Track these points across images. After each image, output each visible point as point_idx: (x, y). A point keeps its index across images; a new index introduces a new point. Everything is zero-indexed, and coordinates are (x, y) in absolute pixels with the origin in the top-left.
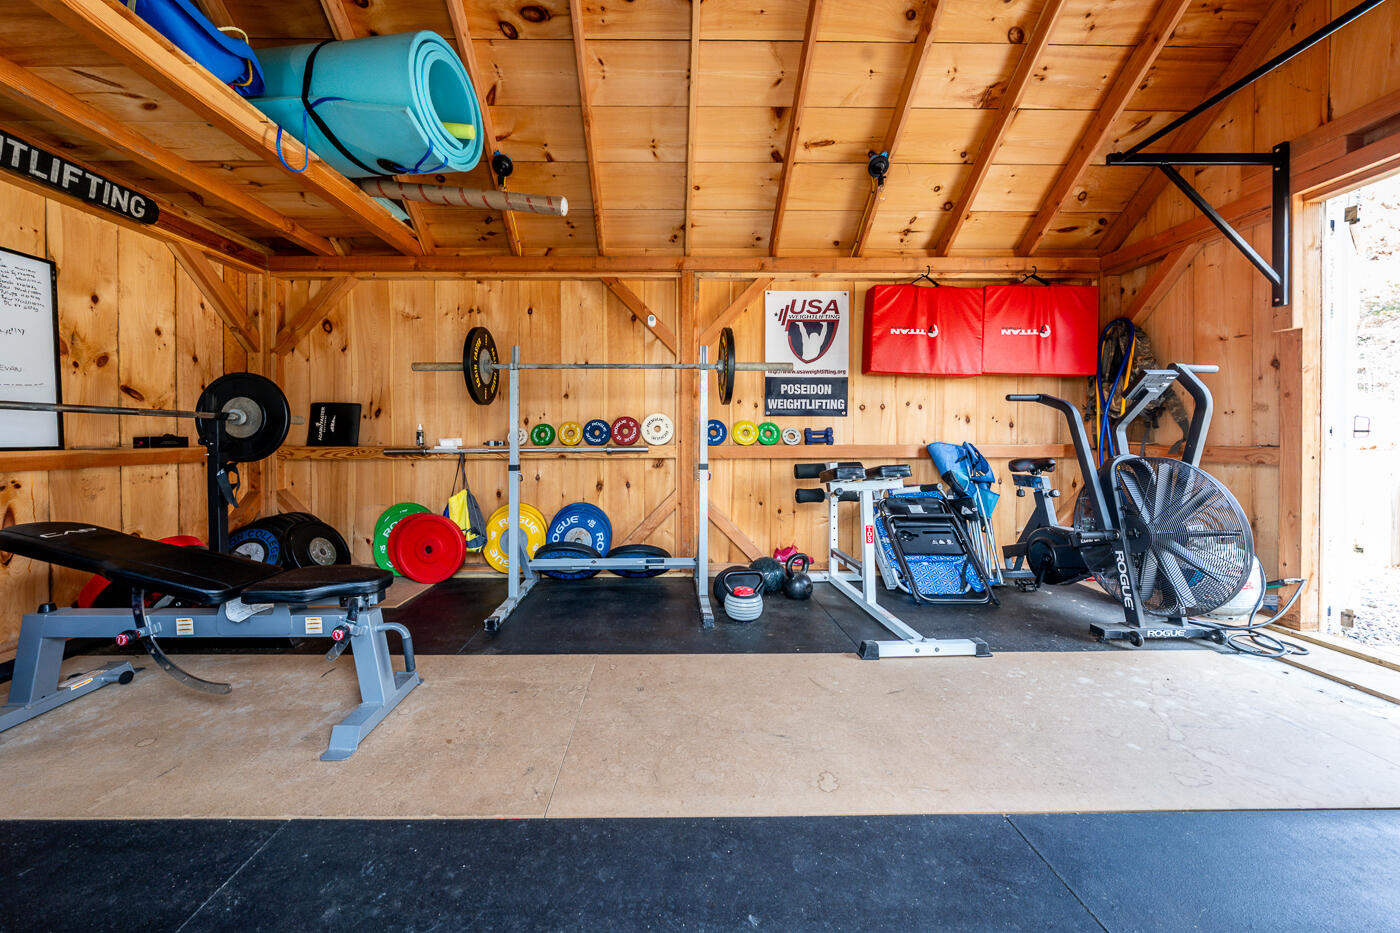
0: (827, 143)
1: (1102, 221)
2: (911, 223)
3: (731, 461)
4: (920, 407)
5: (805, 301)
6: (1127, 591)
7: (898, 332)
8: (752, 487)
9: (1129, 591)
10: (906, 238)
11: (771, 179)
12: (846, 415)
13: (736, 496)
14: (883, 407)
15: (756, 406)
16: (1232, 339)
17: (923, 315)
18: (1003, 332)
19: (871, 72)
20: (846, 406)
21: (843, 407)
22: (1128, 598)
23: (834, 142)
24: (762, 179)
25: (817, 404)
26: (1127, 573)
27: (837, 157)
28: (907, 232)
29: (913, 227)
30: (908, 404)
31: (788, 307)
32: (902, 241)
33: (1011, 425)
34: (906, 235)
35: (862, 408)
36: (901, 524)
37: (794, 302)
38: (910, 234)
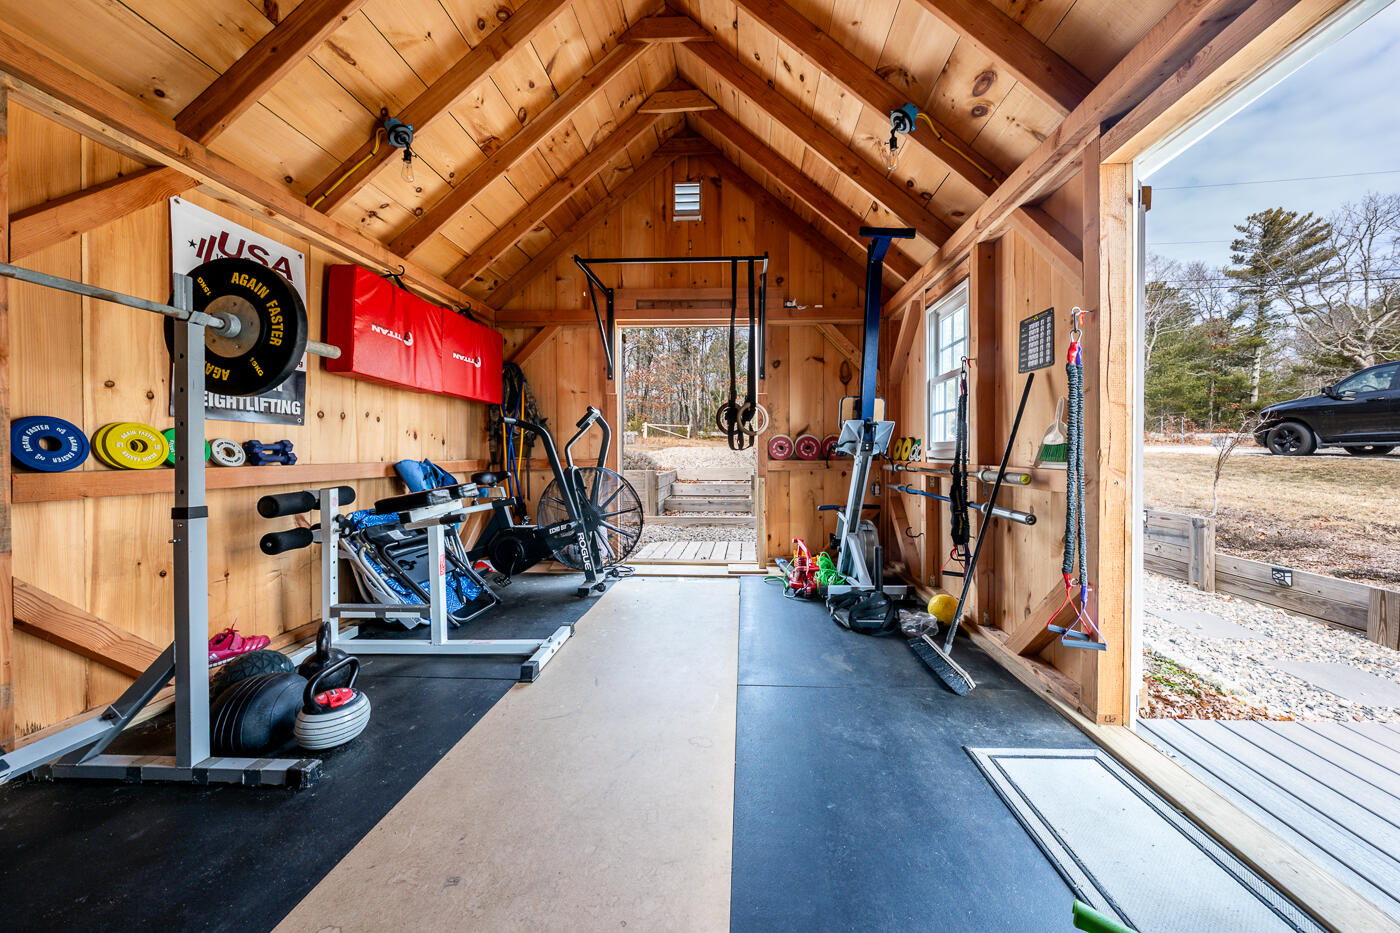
0: (347, 57)
1: (496, 282)
2: (382, 207)
3: (89, 503)
4: (378, 419)
5: (242, 243)
6: (586, 559)
7: (378, 330)
8: (144, 547)
9: (588, 559)
10: (368, 220)
11: (242, 30)
12: (302, 424)
13: (102, 570)
14: (343, 417)
15: (150, 396)
16: (578, 394)
17: (399, 319)
18: (455, 355)
19: (429, 34)
20: (303, 413)
21: (299, 413)
22: (587, 563)
23: (354, 64)
24: (229, 18)
25: (263, 405)
26: (587, 547)
27: (348, 83)
28: (373, 214)
29: (382, 213)
30: (367, 415)
31: (213, 239)
32: (363, 220)
33: (443, 443)
34: (370, 216)
35: (321, 415)
36: (395, 553)
37: (224, 236)
38: (374, 218)
